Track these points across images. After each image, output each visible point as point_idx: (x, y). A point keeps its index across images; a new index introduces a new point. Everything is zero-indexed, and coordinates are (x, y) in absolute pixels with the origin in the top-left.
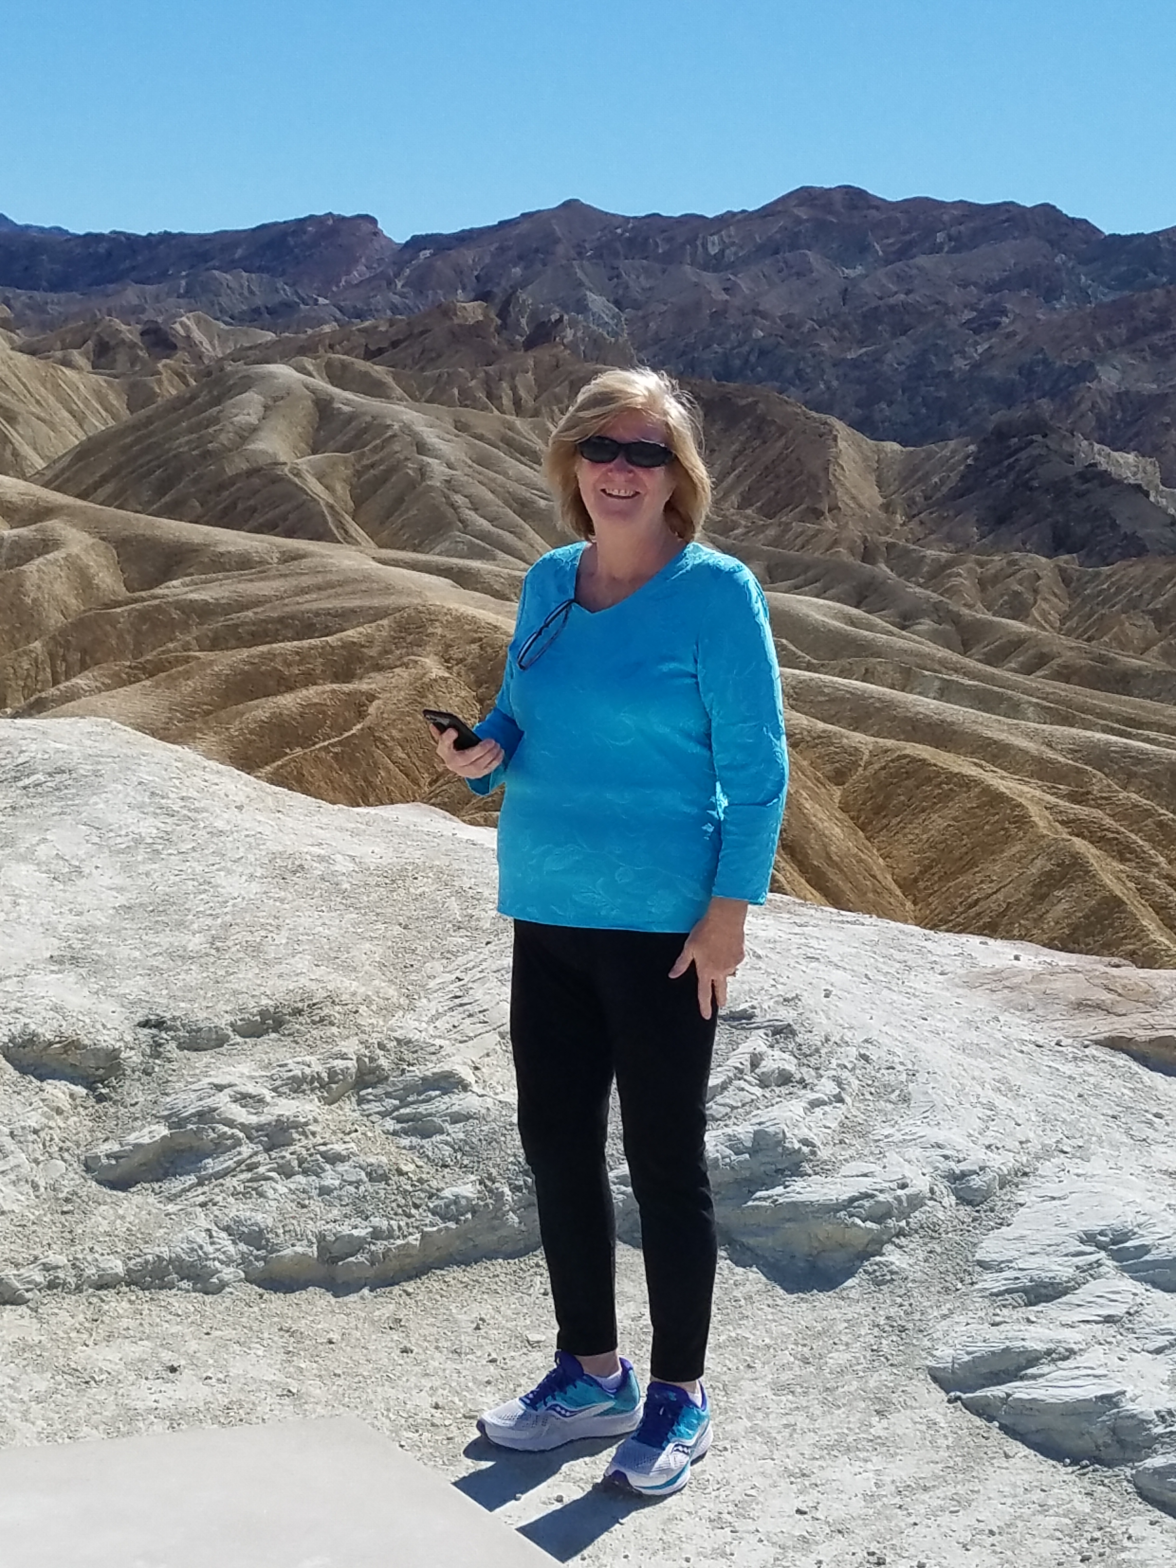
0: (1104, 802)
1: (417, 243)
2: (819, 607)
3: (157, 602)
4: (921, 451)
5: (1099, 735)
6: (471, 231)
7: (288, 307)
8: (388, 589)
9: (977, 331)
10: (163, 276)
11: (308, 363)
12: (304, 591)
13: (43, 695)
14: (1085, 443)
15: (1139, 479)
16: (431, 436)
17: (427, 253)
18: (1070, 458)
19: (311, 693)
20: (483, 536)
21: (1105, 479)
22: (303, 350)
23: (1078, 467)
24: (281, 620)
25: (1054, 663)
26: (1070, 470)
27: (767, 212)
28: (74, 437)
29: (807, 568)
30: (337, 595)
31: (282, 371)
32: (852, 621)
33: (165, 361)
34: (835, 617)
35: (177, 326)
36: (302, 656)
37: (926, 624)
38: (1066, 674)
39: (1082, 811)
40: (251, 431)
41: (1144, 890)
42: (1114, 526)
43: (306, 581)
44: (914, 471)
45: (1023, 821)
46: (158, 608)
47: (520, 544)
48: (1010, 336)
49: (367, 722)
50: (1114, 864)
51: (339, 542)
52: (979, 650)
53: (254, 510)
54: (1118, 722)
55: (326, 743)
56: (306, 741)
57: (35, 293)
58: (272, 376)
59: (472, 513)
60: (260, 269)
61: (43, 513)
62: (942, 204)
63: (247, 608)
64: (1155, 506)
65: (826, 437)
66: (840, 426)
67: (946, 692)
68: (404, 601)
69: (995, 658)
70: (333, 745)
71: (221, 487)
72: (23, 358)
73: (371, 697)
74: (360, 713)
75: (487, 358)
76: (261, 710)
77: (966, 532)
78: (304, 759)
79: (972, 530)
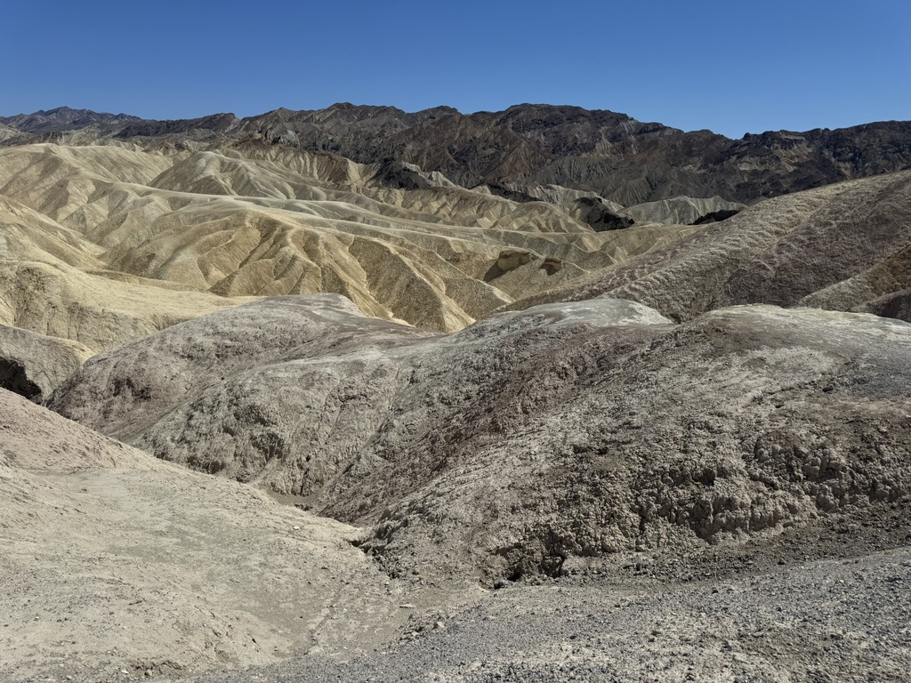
0: (407, 246)
1: (244, 120)
3: (179, 213)
4: (368, 166)
5: (407, 230)
6: (259, 116)
7: (214, 137)
8: (237, 206)
9: (380, 137)
10: (181, 131)
11: (217, 150)
12: (215, 208)
14: (404, 162)
15: (416, 170)
16: (249, 167)
17: (248, 121)
18: (401, 166)
19: (217, 233)
20: (265, 191)
21: (409, 170)
22: (216, 147)
23: (403, 167)
25: (400, 214)
26: (400, 169)
27: (329, 109)
28: (159, 172)
29: (343, 195)
30: (224, 208)
31: (210, 153)
33: (182, 152)
34: (348, 207)
35: (184, 143)
36: (215, 224)
38: (403, 217)
39: (401, 248)
40: (204, 168)
41: (415, 265)
42: (412, 181)
43: (215, 206)
44: (367, 170)
45: (389, 252)
47: (273, 192)
48: (387, 137)
49: (232, 239)
51: (228, 195)
54: (412, 227)
55: (222, 245)
56: (217, 245)
57: (149, 137)
58: (208, 154)
59: (261, 185)
60: (206, 127)
61: (149, 193)
64: (420, 176)
65: (345, 163)
66: (349, 161)
67: (375, 223)
68: (240, 209)
69: (387, 214)
71: (197, 183)
72: (144, 153)
73: (233, 233)
74: (230, 237)
75: (263, 147)
76: (204, 239)
77: (379, 185)
78: (216, 250)
79: (381, 183)
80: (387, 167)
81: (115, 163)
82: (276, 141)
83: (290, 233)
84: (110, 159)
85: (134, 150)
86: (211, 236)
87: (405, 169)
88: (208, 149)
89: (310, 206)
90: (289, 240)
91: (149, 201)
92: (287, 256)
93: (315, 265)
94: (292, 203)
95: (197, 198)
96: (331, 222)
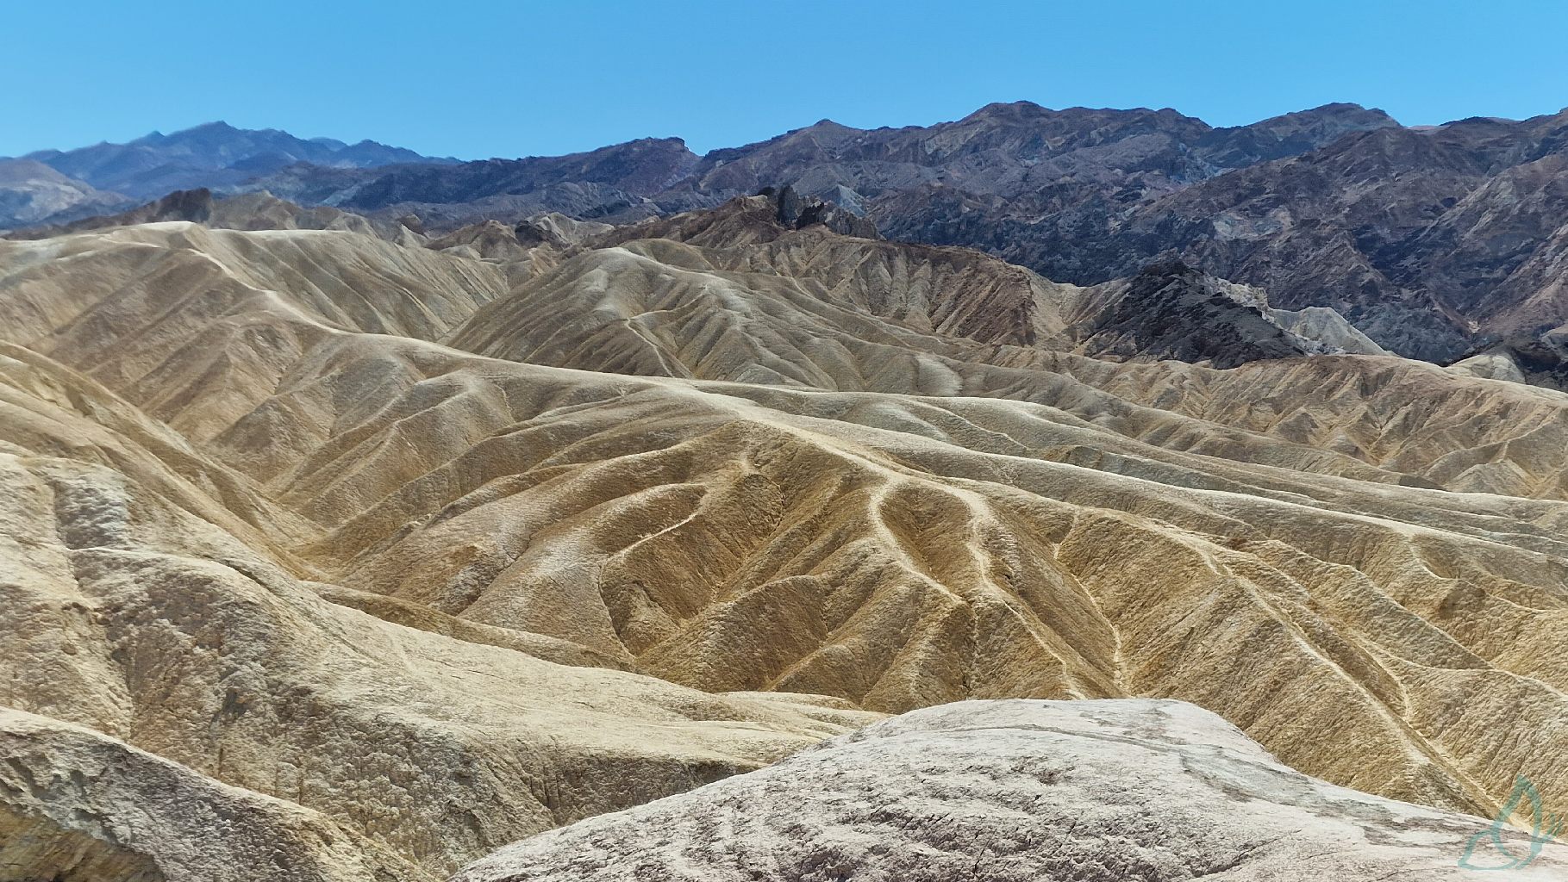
0: (1256, 547)
1: (714, 156)
2: (1028, 408)
3: (537, 428)
4: (1091, 290)
5: (1244, 496)
6: (752, 145)
7: (623, 205)
8: (708, 411)
9: (1124, 201)
10: (530, 188)
11: (639, 245)
12: (645, 414)
13: (456, 503)
14: (1211, 279)
15: (1253, 303)
16: (732, 295)
17: (721, 162)
18: (1202, 290)
19: (657, 491)
20: (776, 366)
21: (1230, 304)
22: (635, 236)
23: (1208, 296)
24: (631, 437)
25: (1202, 442)
26: (1203, 298)
27: (968, 122)
28: (471, 308)
29: (1015, 379)
30: (672, 416)
31: (620, 252)
32: (1052, 417)
33: (534, 249)
34: (1040, 415)
35: (541, 224)
36: (649, 464)
37: (1105, 417)
38: (1210, 450)
39: (1241, 555)
40: (598, 297)
41: (1294, 613)
42: (1239, 338)
43: (647, 407)
44: (1088, 304)
45: (1198, 564)
46: (537, 433)
47: (802, 372)
48: (1148, 203)
49: (700, 511)
50: (1270, 595)
51: (669, 376)
52: (1146, 433)
53: (604, 355)
54: (1256, 484)
55: (669, 529)
56: (654, 528)
57: (438, 206)
58: (614, 256)
59: (765, 349)
60: (600, 179)
61: (449, 365)
62: (1092, 111)
63: (601, 429)
64: (1267, 322)
66: (1030, 273)
67: (1126, 467)
68: (721, 418)
69: (1156, 440)
70: (675, 530)
71: (581, 339)
72: (429, 252)
73: (701, 492)
74: (693, 503)
75: (770, 236)
76: (619, 506)
77: (1129, 347)
78: (654, 541)
79: (1133, 345)
80: (1155, 295)
81: (352, 281)
82: (810, 217)
83: (877, 495)
84: (342, 271)
85: (401, 243)
86: (638, 499)
87: (1219, 300)
89: (917, 411)
90: (874, 515)
91: (449, 390)
92: (869, 568)
93: (957, 601)
94: (867, 402)
95: (590, 385)
96: (997, 464)
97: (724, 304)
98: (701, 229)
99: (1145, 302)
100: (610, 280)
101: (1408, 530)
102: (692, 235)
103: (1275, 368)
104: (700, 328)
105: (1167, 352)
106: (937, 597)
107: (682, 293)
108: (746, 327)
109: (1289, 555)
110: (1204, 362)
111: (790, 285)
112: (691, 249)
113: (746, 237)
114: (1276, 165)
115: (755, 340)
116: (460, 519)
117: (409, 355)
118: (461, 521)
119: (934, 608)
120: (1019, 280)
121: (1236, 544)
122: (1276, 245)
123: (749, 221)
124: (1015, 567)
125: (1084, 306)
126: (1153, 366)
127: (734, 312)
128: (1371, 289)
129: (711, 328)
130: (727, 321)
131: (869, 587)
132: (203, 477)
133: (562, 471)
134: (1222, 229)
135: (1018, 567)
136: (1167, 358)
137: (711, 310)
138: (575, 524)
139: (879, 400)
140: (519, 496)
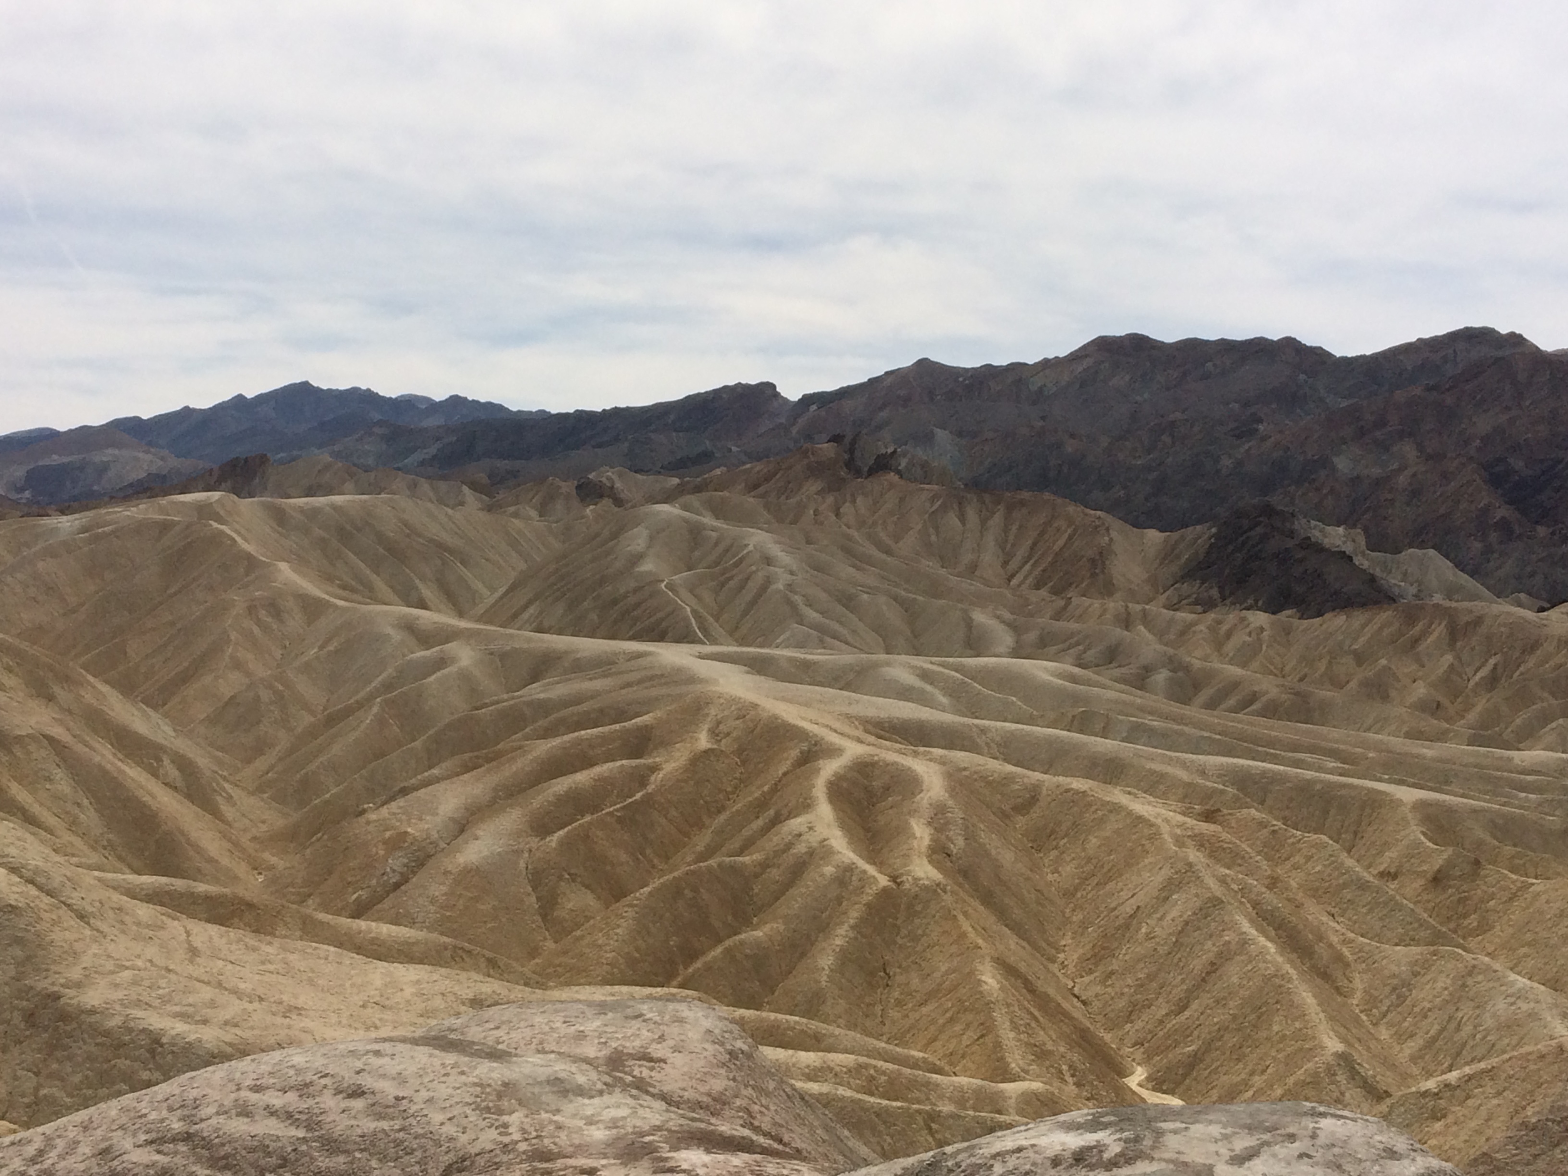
1: (808, 400)
2: (1046, 669)
3: (515, 701)
4: (1176, 535)
5: (1240, 761)
7: (705, 456)
9: (1239, 437)
11: (694, 500)
12: (626, 686)
14: (1304, 521)
15: (1347, 547)
16: (776, 551)
17: (815, 406)
18: (1291, 534)
19: (606, 769)
20: (817, 628)
21: (1319, 549)
24: (602, 710)
25: (1262, 702)
27: (1073, 357)
29: (1072, 635)
31: (667, 509)
32: (1073, 679)
34: (1060, 676)
35: (603, 480)
36: (606, 739)
38: (1273, 707)
39: (1205, 827)
40: (637, 558)
42: (1326, 586)
43: (633, 677)
44: (1171, 551)
45: (1155, 837)
46: (516, 707)
47: (844, 631)
48: (1264, 439)
49: (650, 788)
50: (1222, 869)
54: (1282, 747)
55: (610, 810)
56: (596, 809)
58: (660, 514)
59: (807, 609)
60: (687, 429)
63: (582, 702)
64: (1357, 568)
65: (1103, 533)
66: (1112, 520)
67: (1134, 734)
68: (699, 687)
69: (1211, 704)
70: (617, 810)
71: (615, 603)
73: (656, 769)
74: (643, 782)
75: (835, 486)
76: (562, 785)
77: (1210, 598)
78: (590, 823)
79: (1215, 592)
80: (1241, 539)
82: (883, 464)
83: (829, 768)
84: (380, 538)
85: (456, 507)
86: (582, 778)
87: (1307, 544)
88: (668, 498)
89: (925, 676)
90: (820, 790)
91: (441, 662)
92: (801, 848)
93: (883, 881)
94: (876, 665)
95: (586, 654)
96: (983, 731)
97: (768, 561)
98: (767, 480)
99: (1231, 548)
100: (651, 538)
101: (1407, 795)
102: (756, 486)
103: (1359, 617)
104: (742, 587)
105: (1250, 601)
106: (865, 879)
107: (727, 551)
108: (790, 585)
109: (1262, 825)
110: (1289, 612)
111: (849, 538)
112: (750, 501)
113: (813, 487)
114: (1400, 396)
115: (798, 599)
116: (401, 802)
117: (409, 627)
118: (401, 804)
119: (860, 890)
120: (1096, 527)
121: (1209, 816)
122: (1402, 480)
123: (816, 470)
124: (958, 844)
125: (1168, 554)
126: (1232, 617)
127: (777, 569)
128: (1504, 526)
129: (753, 586)
130: (768, 581)
131: (799, 869)
132: (166, 762)
133: (520, 748)
134: (1342, 464)
135: (960, 842)
136: (1248, 609)
137: (754, 568)
138: (511, 806)
139: (888, 664)
140: (466, 776)
